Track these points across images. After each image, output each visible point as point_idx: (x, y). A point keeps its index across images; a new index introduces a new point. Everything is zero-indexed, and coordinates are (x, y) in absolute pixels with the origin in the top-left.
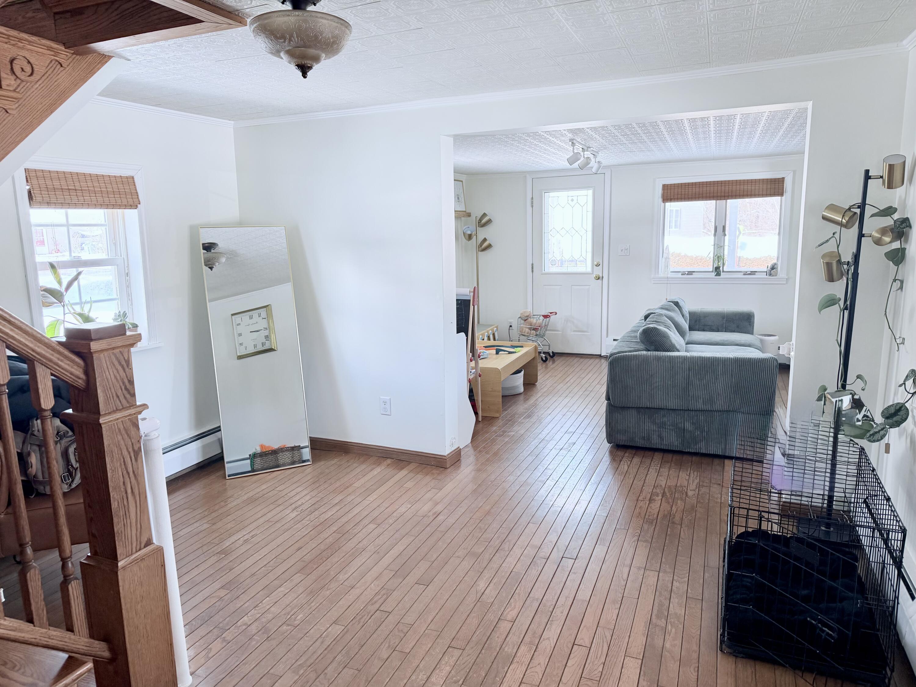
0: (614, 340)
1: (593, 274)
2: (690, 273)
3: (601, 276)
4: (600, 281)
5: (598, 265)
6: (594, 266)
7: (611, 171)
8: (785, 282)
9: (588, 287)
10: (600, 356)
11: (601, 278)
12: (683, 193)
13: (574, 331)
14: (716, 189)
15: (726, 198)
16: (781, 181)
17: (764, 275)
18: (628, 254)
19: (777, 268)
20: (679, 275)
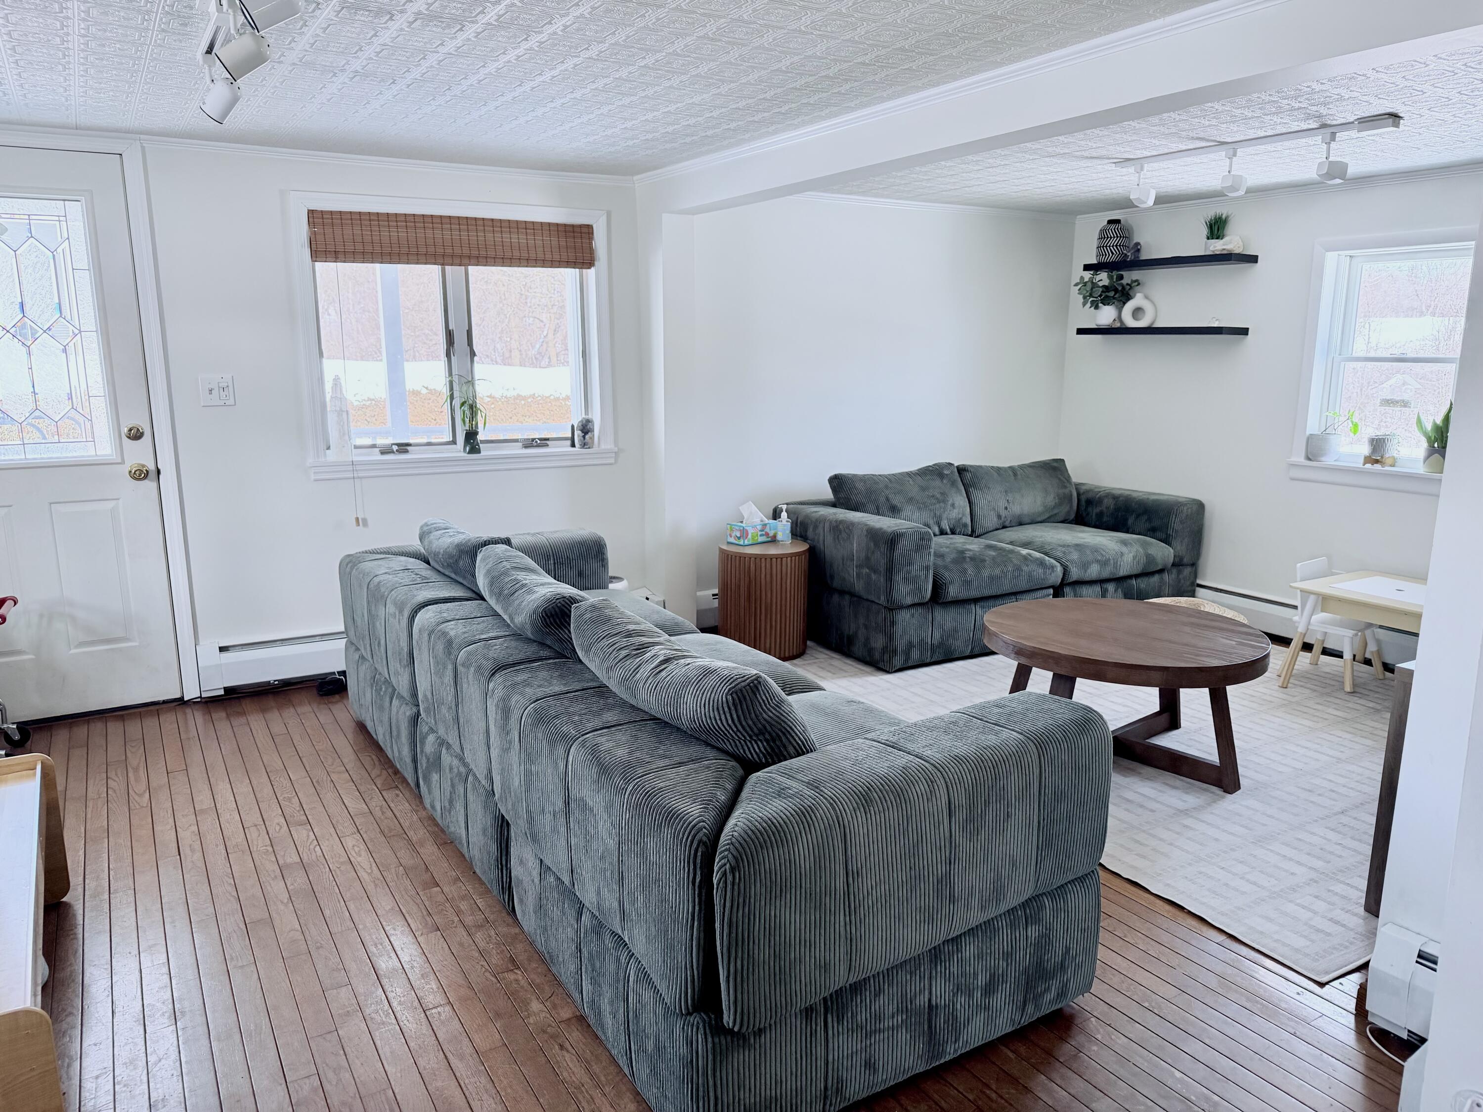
0: (222, 649)
1: (123, 462)
2: (403, 448)
3: (151, 467)
4: (149, 485)
5: (136, 435)
6: (125, 439)
7: (143, 148)
8: (612, 461)
9: (111, 504)
10: (180, 702)
11: (153, 474)
12: (368, 239)
13: (82, 644)
14: (447, 237)
15: (466, 261)
16: (585, 232)
17: (566, 447)
18: (231, 402)
19: (592, 431)
20: (376, 456)
